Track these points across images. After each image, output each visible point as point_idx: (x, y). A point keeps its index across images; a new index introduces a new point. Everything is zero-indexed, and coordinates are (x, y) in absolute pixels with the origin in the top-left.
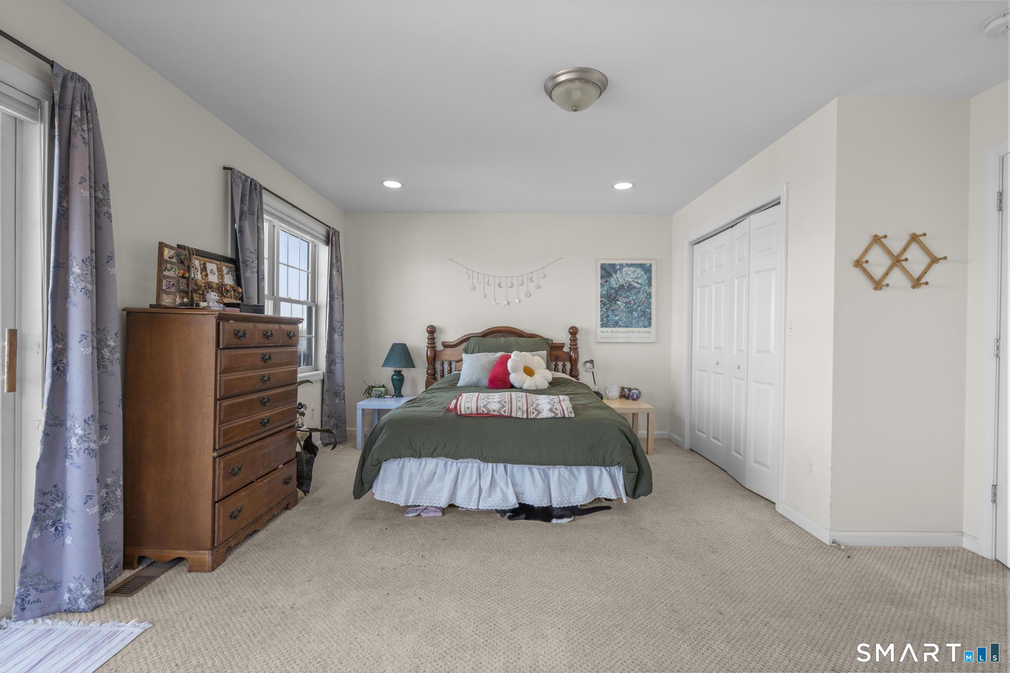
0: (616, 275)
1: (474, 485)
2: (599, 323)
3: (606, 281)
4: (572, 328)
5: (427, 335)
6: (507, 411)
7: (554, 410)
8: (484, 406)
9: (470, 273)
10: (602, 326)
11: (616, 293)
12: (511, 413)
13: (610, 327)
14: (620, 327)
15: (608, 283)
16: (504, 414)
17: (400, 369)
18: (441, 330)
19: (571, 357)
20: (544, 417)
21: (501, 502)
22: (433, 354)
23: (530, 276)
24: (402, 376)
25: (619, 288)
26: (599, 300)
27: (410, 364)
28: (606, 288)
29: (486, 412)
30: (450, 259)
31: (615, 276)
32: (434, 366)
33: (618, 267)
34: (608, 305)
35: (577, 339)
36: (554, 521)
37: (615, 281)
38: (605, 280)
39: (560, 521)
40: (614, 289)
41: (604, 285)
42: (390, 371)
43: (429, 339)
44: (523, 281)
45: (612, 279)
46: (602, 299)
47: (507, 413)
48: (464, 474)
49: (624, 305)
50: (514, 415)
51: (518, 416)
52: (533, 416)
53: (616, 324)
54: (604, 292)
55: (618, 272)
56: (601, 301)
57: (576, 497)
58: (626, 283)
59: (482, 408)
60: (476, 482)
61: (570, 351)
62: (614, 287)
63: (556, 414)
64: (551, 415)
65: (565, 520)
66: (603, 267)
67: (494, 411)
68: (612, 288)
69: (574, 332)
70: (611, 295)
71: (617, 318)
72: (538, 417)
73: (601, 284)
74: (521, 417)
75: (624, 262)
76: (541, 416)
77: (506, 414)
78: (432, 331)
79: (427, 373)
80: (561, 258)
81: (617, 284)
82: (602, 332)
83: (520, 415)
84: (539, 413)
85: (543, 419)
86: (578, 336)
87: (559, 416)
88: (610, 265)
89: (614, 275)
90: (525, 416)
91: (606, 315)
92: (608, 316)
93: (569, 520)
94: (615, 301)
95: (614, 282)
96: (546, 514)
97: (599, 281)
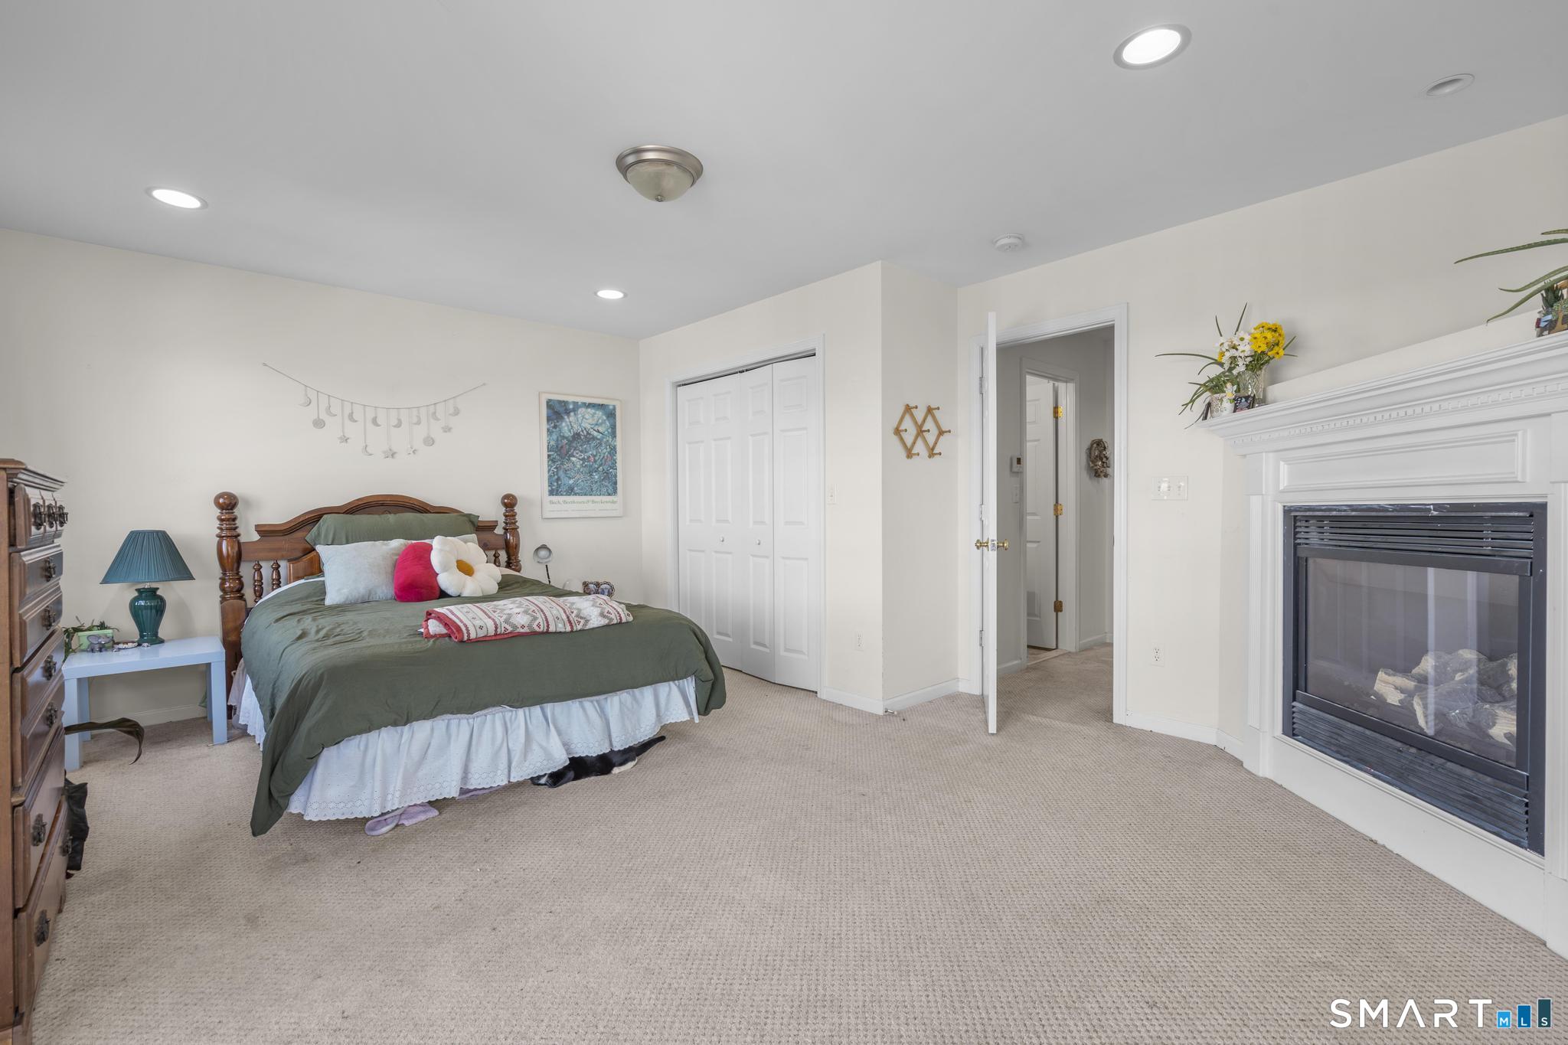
0: (569, 418)
1: (500, 748)
2: (546, 488)
3: (555, 427)
4: (507, 496)
5: (217, 512)
6: (541, 624)
7: (605, 614)
8: (506, 621)
9: (313, 395)
10: (551, 493)
11: (570, 445)
12: (548, 626)
13: (562, 495)
14: (576, 494)
15: (558, 429)
16: (537, 629)
17: (154, 585)
18: (248, 504)
19: (507, 542)
20: (595, 626)
21: (545, 762)
22: (236, 549)
23: (432, 409)
24: (162, 599)
25: (573, 437)
26: (545, 453)
27: (183, 573)
28: (555, 437)
29: (510, 629)
30: (265, 365)
31: (567, 420)
32: (238, 573)
33: (571, 407)
34: (559, 463)
35: (516, 513)
36: (616, 770)
37: (568, 426)
38: (553, 425)
39: (623, 768)
40: (566, 438)
41: (553, 432)
43: (222, 520)
44: (418, 417)
45: (564, 424)
46: (551, 453)
47: (542, 627)
48: (480, 735)
49: (581, 462)
50: (552, 629)
51: (558, 630)
52: (579, 627)
53: (571, 491)
54: (552, 443)
55: (572, 414)
56: (549, 456)
57: (642, 730)
58: (582, 431)
59: (504, 625)
60: (502, 743)
61: (505, 533)
62: (566, 435)
63: (611, 619)
64: (604, 622)
66: (550, 404)
67: (523, 627)
68: (564, 437)
69: (509, 503)
70: (562, 447)
71: (571, 482)
72: (587, 627)
73: (548, 430)
74: (563, 630)
75: (580, 400)
76: (590, 626)
77: (541, 630)
78: (228, 505)
79: (223, 589)
80: (484, 384)
81: (570, 431)
82: (552, 502)
83: (561, 628)
84: (587, 621)
85: (593, 629)
86: (516, 509)
87: (615, 622)
88: (560, 402)
89: (566, 417)
90: (568, 629)
91: (556, 477)
92: (558, 479)
93: (633, 763)
94: (569, 457)
95: (566, 428)
96: (603, 765)
97: (545, 426)
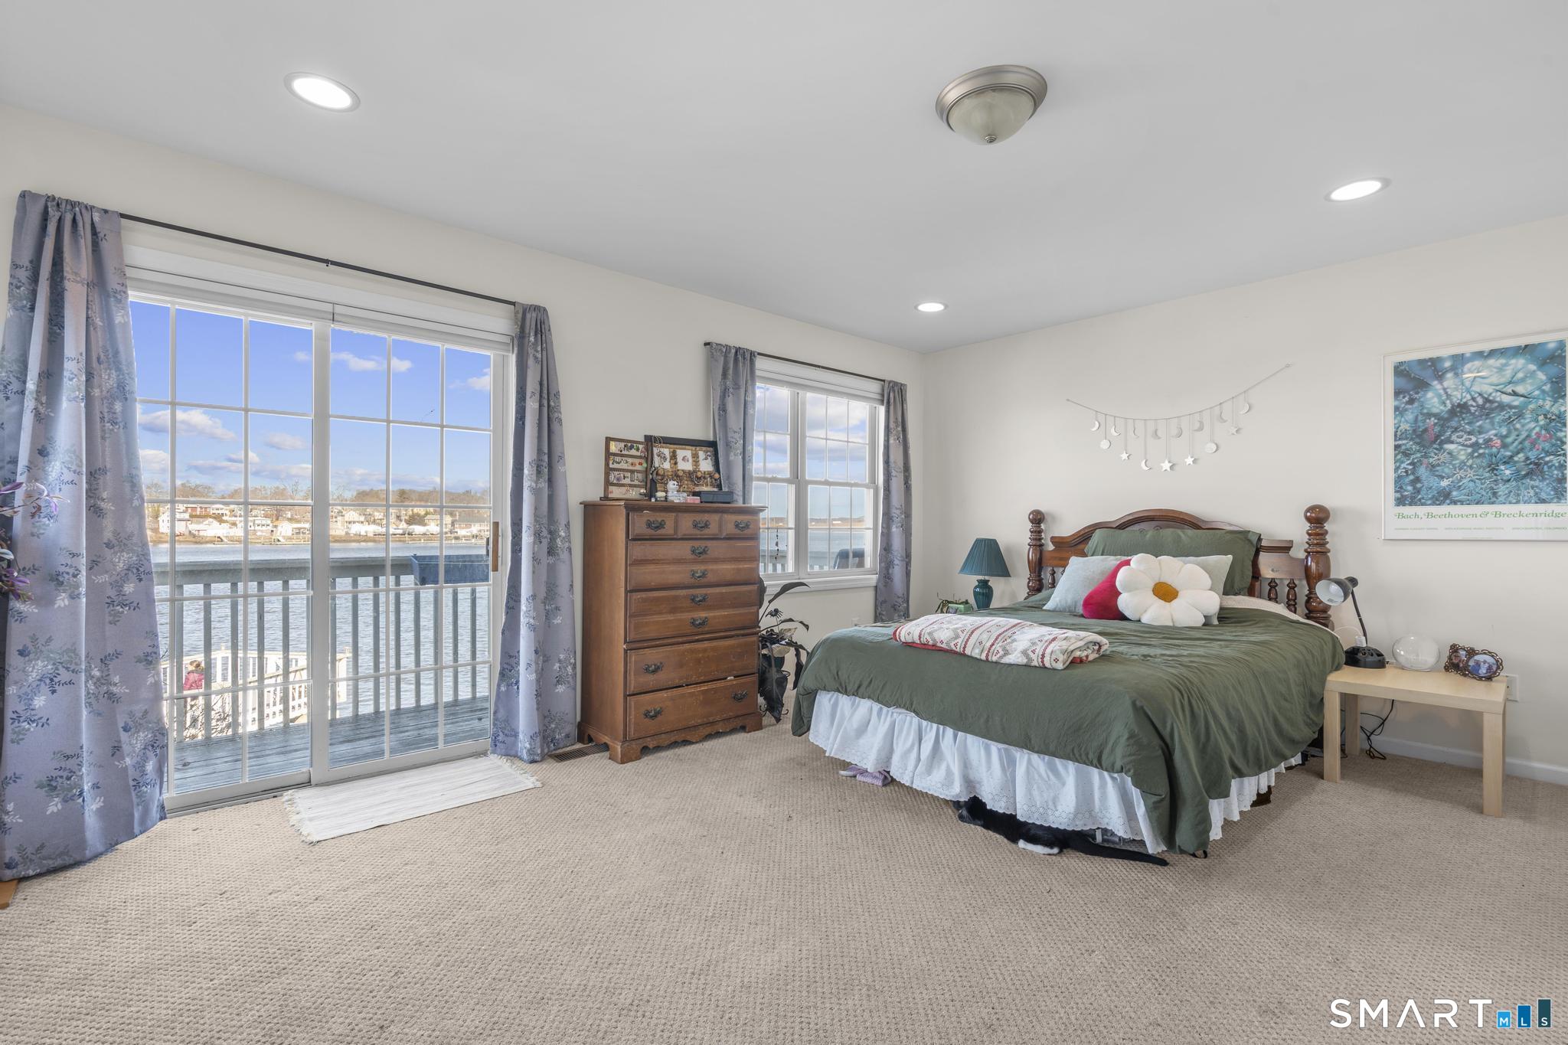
0: (1441, 384)
1: (910, 750)
2: (1392, 494)
3: (1411, 401)
4: (1311, 509)
5: (1029, 525)
6: (959, 644)
7: (1030, 652)
8: (930, 634)
9: (1101, 418)
10: (1400, 501)
11: (1442, 426)
12: (964, 648)
13: (1423, 504)
14: (1455, 503)
15: (1416, 404)
16: (954, 648)
17: (987, 578)
18: (1054, 518)
19: (1307, 569)
20: (1012, 662)
21: (939, 785)
22: (1038, 556)
23: (1217, 410)
24: (990, 589)
25: (1453, 412)
26: (1391, 443)
27: (1004, 571)
28: (1410, 416)
29: (931, 643)
30: (1068, 400)
31: (1439, 387)
32: (1040, 576)
33: (1447, 364)
34: (1419, 455)
35: (1326, 532)
36: (1022, 844)
37: (1440, 396)
38: (1407, 399)
40: (1435, 415)
41: (1406, 410)
42: (973, 580)
43: (1032, 532)
44: (1201, 423)
45: (1430, 395)
46: (1400, 442)
47: (958, 647)
48: (901, 731)
49: (1470, 450)
50: (968, 652)
51: (974, 655)
52: (994, 659)
53: (1443, 497)
54: (1404, 426)
55: (1449, 375)
56: (1397, 447)
57: (1057, 814)
58: (1473, 399)
59: (927, 636)
60: (912, 745)
61: (1307, 558)
62: (1435, 411)
63: (1030, 660)
64: (1023, 660)
65: (1039, 849)
66: (1400, 370)
67: (942, 642)
68: (1429, 415)
69: (1318, 518)
70: (1425, 430)
71: (1445, 483)
72: (1003, 661)
73: (1396, 409)
74: (978, 657)
75: (1468, 350)
76: (1007, 660)
77: (958, 650)
78: (1037, 519)
79: (1029, 587)
80: (1288, 366)
81: (1444, 403)
82: (1400, 516)
83: (976, 653)
84: (1006, 653)
85: (1010, 665)
86: (1327, 526)
87: (1035, 663)
88: (1421, 362)
89: (1436, 382)
90: (983, 657)
91: (1411, 477)
92: (1417, 480)
94: (1442, 443)
95: (1436, 400)
96: (1010, 827)
97: (1391, 402)
